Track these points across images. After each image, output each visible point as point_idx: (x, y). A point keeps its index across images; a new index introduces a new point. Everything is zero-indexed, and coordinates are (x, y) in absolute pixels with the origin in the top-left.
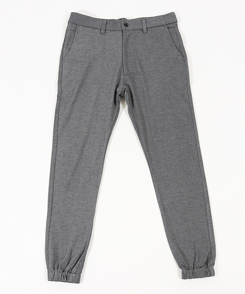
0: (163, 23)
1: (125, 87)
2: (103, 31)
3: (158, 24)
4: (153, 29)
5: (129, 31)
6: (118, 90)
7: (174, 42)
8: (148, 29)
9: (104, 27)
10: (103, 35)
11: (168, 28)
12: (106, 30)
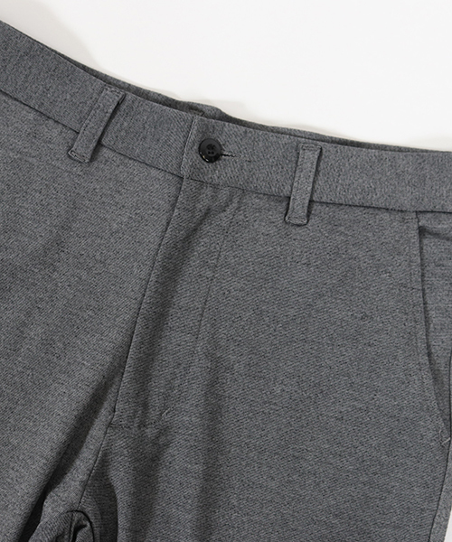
0: (406, 200)
1: (89, 509)
2: (83, 148)
3: (376, 199)
4: (342, 214)
5: (215, 187)
6: (48, 504)
7: (427, 320)
8: (316, 207)
9: (93, 127)
10: (77, 170)
11: (422, 232)
12: (99, 144)
